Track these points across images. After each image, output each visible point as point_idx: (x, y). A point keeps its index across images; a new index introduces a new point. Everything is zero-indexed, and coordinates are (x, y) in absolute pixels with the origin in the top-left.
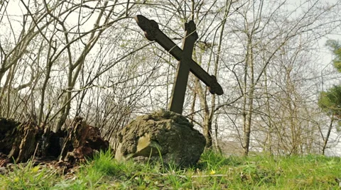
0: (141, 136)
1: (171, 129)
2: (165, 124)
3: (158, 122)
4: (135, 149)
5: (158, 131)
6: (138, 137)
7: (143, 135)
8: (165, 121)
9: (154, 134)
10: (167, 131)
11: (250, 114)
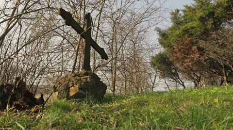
0: (72, 87)
1: (90, 82)
2: (87, 79)
3: (82, 78)
4: (68, 95)
5: (83, 83)
6: (70, 88)
7: (73, 86)
8: (86, 77)
9: (80, 85)
10: (88, 82)
11: (116, 70)
